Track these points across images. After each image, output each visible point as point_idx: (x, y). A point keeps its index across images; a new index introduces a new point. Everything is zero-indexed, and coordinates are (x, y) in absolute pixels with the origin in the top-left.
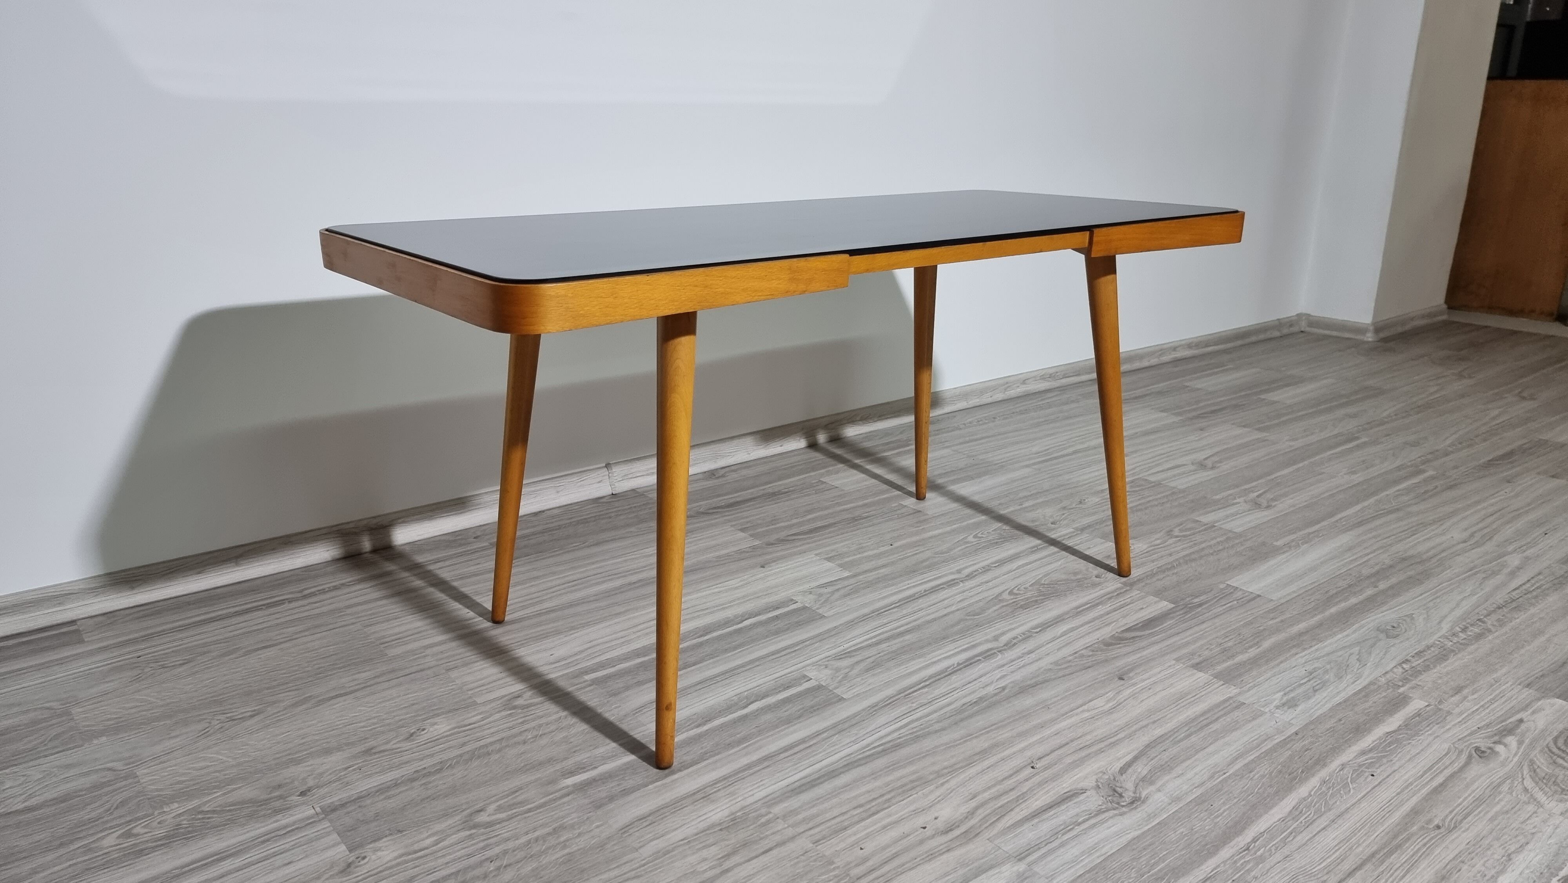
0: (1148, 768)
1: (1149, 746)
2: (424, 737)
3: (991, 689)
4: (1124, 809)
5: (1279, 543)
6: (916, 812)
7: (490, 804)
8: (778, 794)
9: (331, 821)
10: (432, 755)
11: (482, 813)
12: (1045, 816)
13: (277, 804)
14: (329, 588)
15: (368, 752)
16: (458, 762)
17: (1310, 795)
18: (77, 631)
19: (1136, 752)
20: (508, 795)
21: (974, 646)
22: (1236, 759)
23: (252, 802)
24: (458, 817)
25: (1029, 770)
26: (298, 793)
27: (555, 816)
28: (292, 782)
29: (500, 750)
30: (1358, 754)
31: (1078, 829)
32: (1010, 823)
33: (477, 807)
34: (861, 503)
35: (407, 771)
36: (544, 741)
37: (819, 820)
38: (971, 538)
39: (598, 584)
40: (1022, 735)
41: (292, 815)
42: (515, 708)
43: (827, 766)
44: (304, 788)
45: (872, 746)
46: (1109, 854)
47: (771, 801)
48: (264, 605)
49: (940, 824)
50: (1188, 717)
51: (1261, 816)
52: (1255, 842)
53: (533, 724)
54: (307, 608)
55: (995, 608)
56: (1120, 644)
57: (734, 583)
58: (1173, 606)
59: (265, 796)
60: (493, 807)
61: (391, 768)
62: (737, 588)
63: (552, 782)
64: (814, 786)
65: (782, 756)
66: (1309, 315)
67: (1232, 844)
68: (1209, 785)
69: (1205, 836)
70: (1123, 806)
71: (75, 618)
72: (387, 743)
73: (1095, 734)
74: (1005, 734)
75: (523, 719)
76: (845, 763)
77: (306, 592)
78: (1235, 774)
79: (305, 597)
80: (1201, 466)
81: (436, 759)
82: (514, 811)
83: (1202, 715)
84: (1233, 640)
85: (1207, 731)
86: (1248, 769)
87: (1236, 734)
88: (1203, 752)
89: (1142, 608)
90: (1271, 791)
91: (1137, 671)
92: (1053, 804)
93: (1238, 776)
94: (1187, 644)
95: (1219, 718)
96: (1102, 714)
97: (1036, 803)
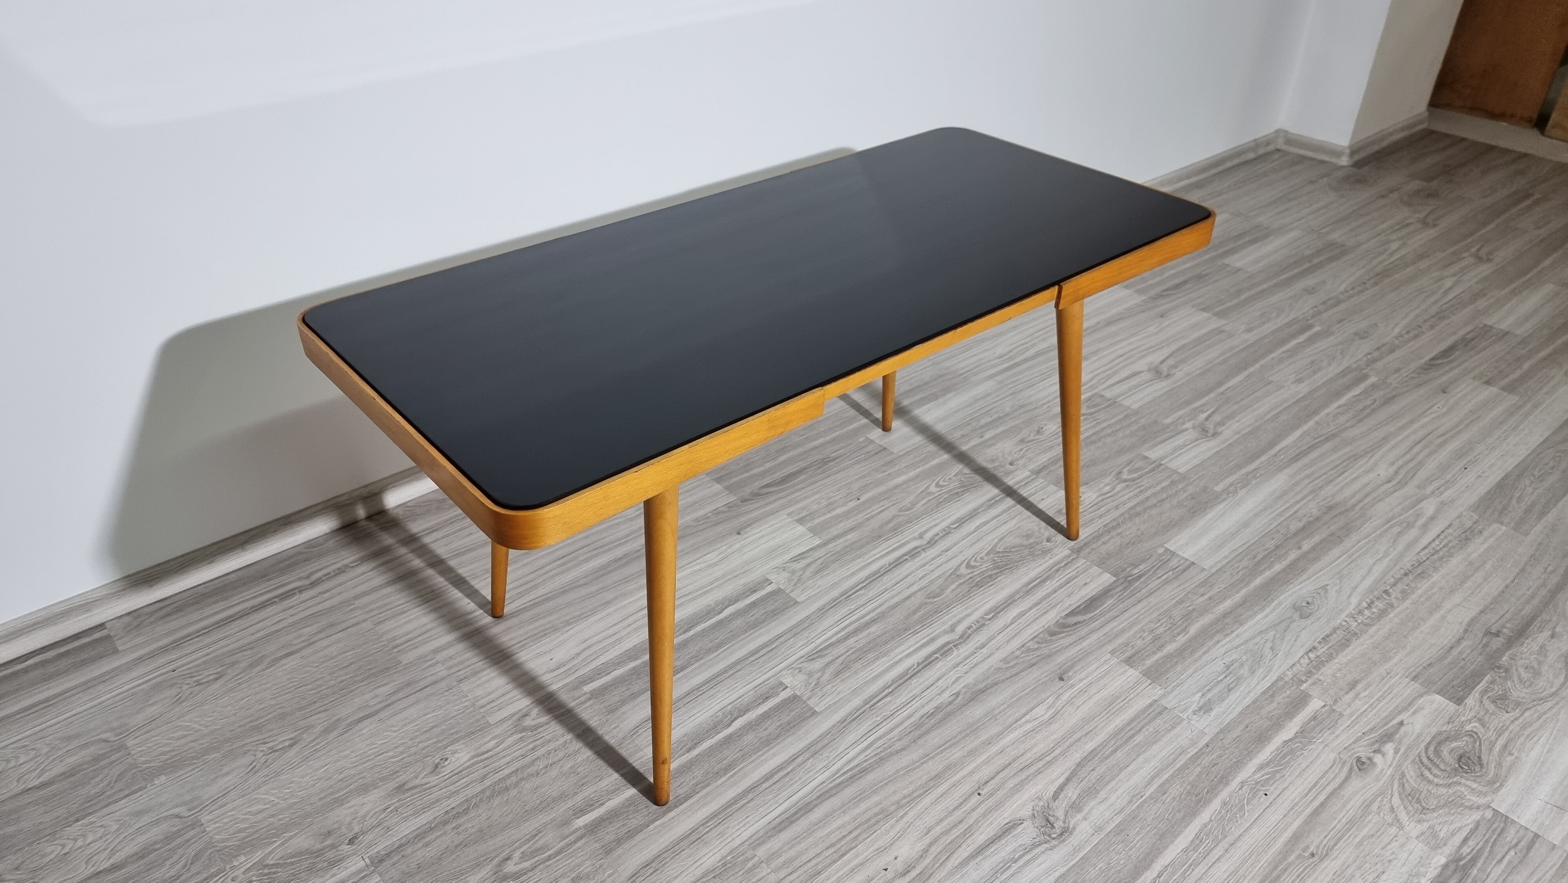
0: (1077, 792)
1: (1080, 765)
2: (447, 770)
3: (946, 696)
4: (1054, 842)
5: (1218, 488)
6: (881, 851)
7: (514, 850)
8: (761, 833)
9: (380, 875)
10: (457, 792)
11: (509, 862)
12: (988, 853)
13: (330, 855)
14: (334, 571)
15: (400, 788)
16: (481, 800)
17: (1211, 820)
18: (108, 637)
19: (1068, 773)
20: (529, 840)
21: (933, 640)
22: (1153, 778)
23: (309, 852)
24: (489, 868)
25: (976, 798)
26: (347, 841)
27: (573, 863)
28: (339, 828)
29: (516, 785)
30: (1257, 769)
31: (1015, 866)
32: (959, 860)
33: (504, 855)
34: (829, 438)
35: (436, 812)
36: (554, 772)
37: (796, 863)
38: (933, 488)
39: (586, 560)
40: (972, 753)
41: (346, 868)
42: (524, 729)
43: (804, 797)
44: (350, 835)
45: (842, 772)
47: (757, 841)
48: (276, 597)
49: (899, 865)
50: (1116, 726)
51: (1167, 847)
52: (1160, 877)
53: (543, 751)
54: (318, 599)
55: (953, 587)
56: (1062, 632)
57: (712, 557)
58: (1115, 579)
59: (318, 846)
60: (517, 855)
61: (424, 809)
62: (715, 564)
63: (566, 823)
64: (792, 823)
65: (765, 785)
66: (1287, 132)
68: (1128, 811)
69: (1119, 871)
70: (1054, 839)
71: (104, 621)
72: (416, 777)
73: (1035, 750)
74: (956, 754)
75: (534, 744)
76: (818, 794)
77: (314, 577)
78: (1150, 797)
79: (314, 584)
80: (1157, 373)
81: (461, 798)
82: (537, 859)
83: (1128, 724)
84: (1164, 625)
85: (1132, 744)
86: (1163, 790)
87: (1156, 747)
88: (1125, 771)
89: (1086, 584)
90: (1179, 816)
91: (1076, 669)
92: (994, 838)
93: (1152, 799)
94: (1123, 631)
95: (1143, 727)
96: (1042, 725)
97: (981, 837)
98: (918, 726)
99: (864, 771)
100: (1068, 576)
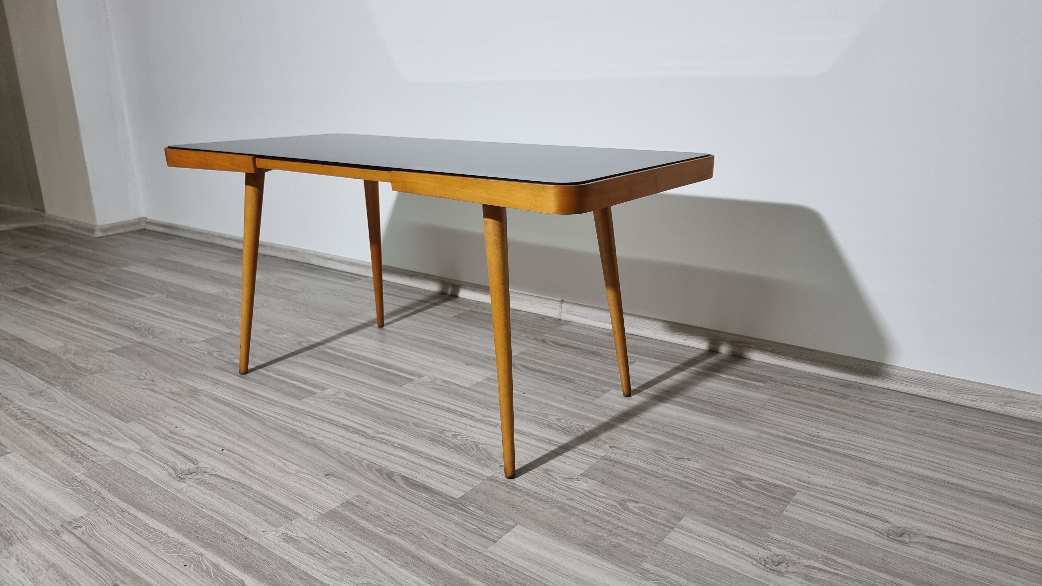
0: (214, 483)
1: (239, 483)
4: (174, 475)
8: (213, 396)
12: (175, 455)
19: (231, 478)
25: (219, 449)
31: (162, 464)
37: (191, 406)
40: (258, 446)
43: (237, 404)
46: (137, 472)
47: (209, 396)
49: (177, 430)
64: (219, 402)
67: (130, 506)
68: (191, 502)
69: (141, 499)
70: (178, 475)
78: (199, 511)
83: (276, 503)
84: (395, 521)
85: (255, 504)
86: (204, 516)
87: (250, 514)
88: (229, 501)
89: (446, 484)
90: (180, 524)
91: (339, 481)
92: (187, 456)
93: (198, 512)
94: (386, 501)
95: (271, 509)
96: (279, 468)
97: (188, 452)
98: (286, 428)
99: (251, 416)
100: (455, 476)
